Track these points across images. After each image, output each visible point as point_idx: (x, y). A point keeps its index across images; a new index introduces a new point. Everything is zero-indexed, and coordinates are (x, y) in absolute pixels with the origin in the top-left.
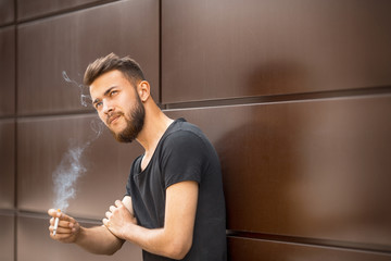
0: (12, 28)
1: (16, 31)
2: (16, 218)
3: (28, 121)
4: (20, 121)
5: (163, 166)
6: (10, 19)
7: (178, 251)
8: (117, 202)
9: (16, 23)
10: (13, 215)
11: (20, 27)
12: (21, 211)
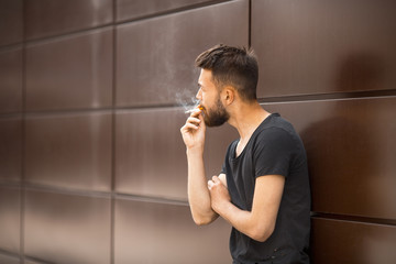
0: (111, 28)
1: (115, 32)
2: (113, 200)
3: (125, 112)
4: (118, 112)
5: (255, 157)
6: (109, 20)
7: (261, 235)
8: (214, 178)
9: (114, 23)
10: (110, 198)
11: (119, 27)
12: (119, 194)
